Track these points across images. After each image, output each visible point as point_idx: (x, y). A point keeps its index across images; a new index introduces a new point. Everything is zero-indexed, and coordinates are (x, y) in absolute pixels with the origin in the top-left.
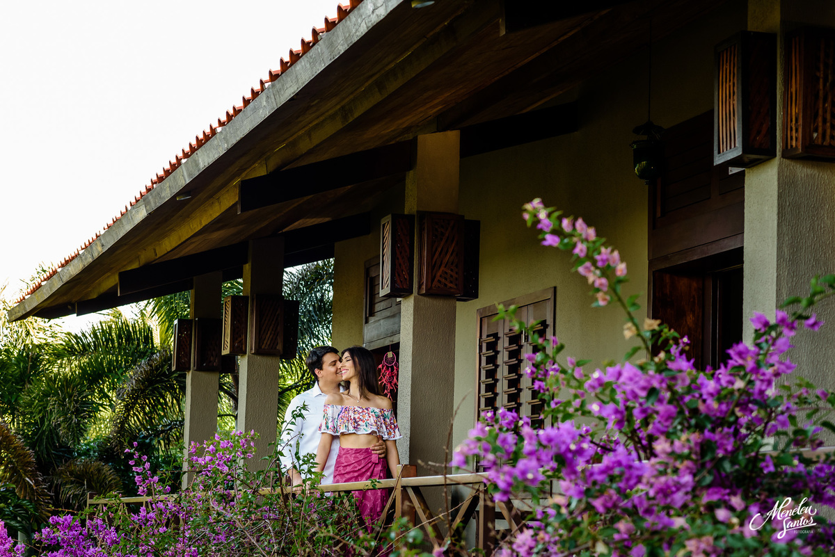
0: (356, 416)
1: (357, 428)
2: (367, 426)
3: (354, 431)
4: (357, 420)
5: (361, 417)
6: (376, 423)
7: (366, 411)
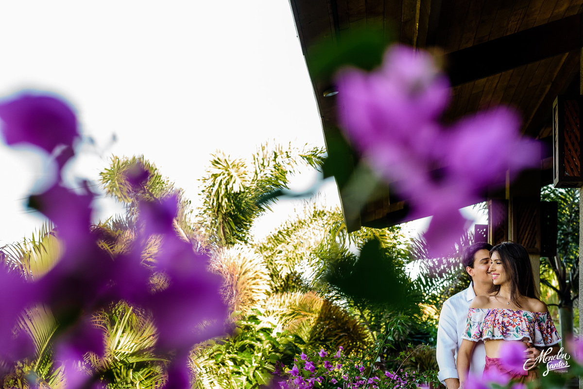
0: (506, 320)
1: (505, 333)
2: (517, 331)
3: (502, 337)
4: (507, 324)
5: (511, 321)
6: (529, 329)
7: (518, 315)
